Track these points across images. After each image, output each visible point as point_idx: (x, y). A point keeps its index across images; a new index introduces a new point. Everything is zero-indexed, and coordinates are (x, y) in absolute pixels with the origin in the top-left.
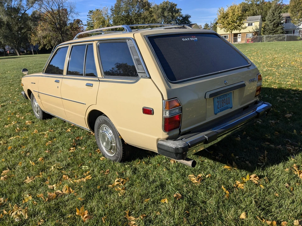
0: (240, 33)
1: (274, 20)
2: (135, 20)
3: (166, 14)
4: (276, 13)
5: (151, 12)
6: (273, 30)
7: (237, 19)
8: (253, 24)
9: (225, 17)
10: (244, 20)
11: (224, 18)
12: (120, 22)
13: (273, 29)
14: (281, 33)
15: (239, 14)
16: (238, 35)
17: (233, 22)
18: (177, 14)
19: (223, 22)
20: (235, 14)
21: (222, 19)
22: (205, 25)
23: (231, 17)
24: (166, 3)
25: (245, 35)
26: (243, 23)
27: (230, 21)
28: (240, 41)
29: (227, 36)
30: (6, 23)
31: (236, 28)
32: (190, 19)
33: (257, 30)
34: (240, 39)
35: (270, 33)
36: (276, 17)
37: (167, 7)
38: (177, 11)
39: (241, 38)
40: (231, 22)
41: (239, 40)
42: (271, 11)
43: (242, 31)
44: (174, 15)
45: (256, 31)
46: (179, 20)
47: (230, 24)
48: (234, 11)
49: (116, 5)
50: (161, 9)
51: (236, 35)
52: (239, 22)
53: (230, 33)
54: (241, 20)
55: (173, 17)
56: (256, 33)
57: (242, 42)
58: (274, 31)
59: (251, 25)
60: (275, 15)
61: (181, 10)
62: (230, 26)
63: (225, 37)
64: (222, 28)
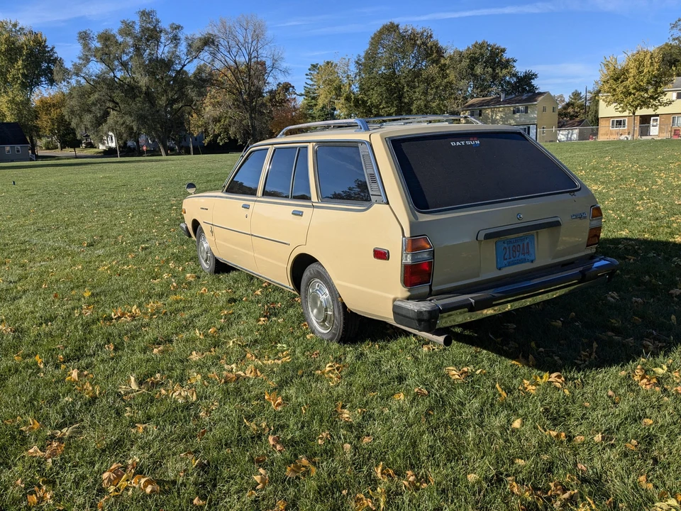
0: (658, 115)
2: (408, 85)
3: (479, 70)
5: (443, 68)
7: (649, 83)
9: (618, 79)
10: (666, 84)
11: (616, 80)
12: (373, 89)
15: (653, 71)
16: (652, 118)
17: (640, 89)
18: (504, 71)
19: (615, 90)
20: (643, 71)
21: (611, 81)
22: (573, 93)
23: (635, 79)
24: (482, 46)
25: (670, 119)
27: (631, 87)
28: (657, 134)
29: (624, 121)
30: (144, 89)
31: (644, 103)
32: (534, 82)
34: (657, 128)
37: (482, 55)
38: (507, 64)
39: (660, 128)
40: (634, 88)
41: (654, 131)
43: (661, 110)
44: (498, 73)
46: (509, 83)
47: (630, 94)
48: (640, 63)
49: (367, 53)
50: (468, 61)
51: (645, 120)
52: (652, 90)
53: (631, 114)
54: (657, 84)
55: (494, 77)
57: (661, 135)
61: (514, 61)
62: (631, 98)
63: (619, 123)
64: (609, 103)
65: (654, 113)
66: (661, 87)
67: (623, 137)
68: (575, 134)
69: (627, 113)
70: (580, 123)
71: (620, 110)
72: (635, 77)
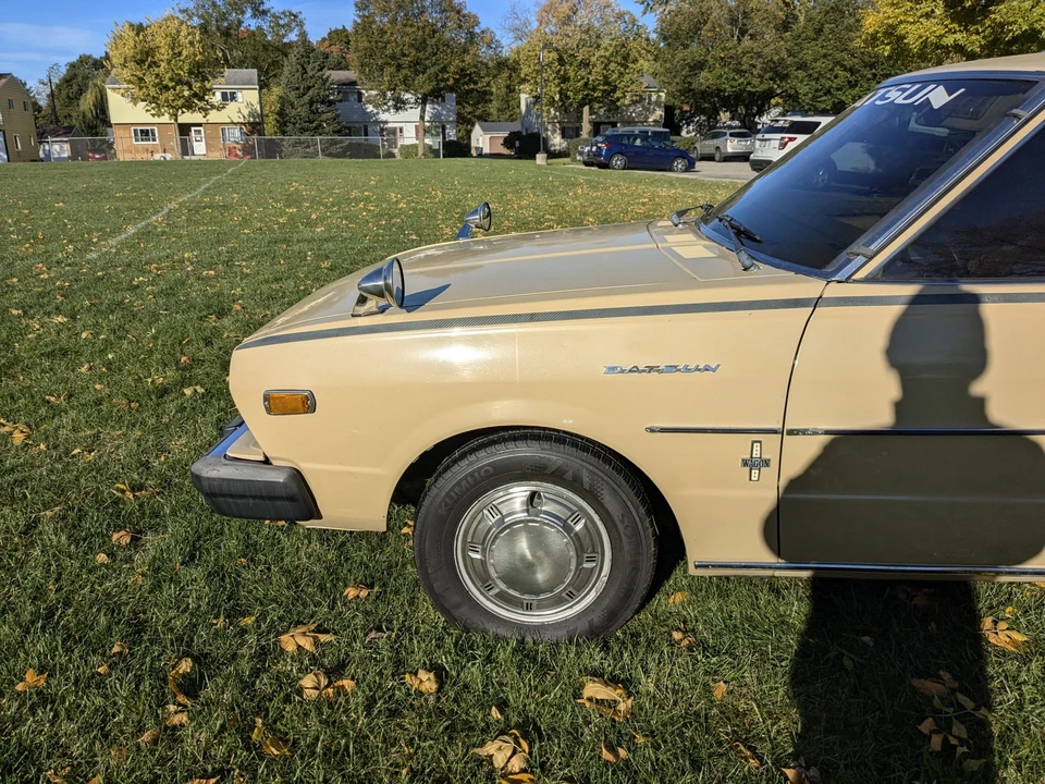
1: (309, 88)
4: (311, 66)
6: (311, 122)
7: (190, 73)
8: (239, 95)
9: (143, 61)
10: (215, 77)
11: (140, 62)
13: (312, 116)
14: (334, 132)
15: (195, 55)
16: (193, 129)
17: (180, 82)
19: (141, 79)
20: (180, 53)
21: (132, 65)
25: (218, 131)
26: (210, 90)
27: (169, 75)
28: (205, 153)
29: (153, 131)
33: (253, 116)
34: (203, 143)
35: (303, 130)
36: (313, 81)
39: (206, 143)
40: (171, 79)
41: (200, 148)
42: (292, 59)
43: (214, 116)
45: (252, 120)
47: (167, 88)
48: (174, 43)
51: (184, 129)
52: (198, 85)
53: (173, 121)
54: (203, 78)
56: (255, 127)
57: (210, 154)
58: (314, 124)
59: (233, 97)
60: (311, 73)
62: (170, 95)
63: (145, 134)
64: (135, 100)
65: (204, 121)
66: (209, 81)
67: (157, 157)
69: (166, 119)
70: (68, 131)
71: (153, 112)
72: (169, 62)
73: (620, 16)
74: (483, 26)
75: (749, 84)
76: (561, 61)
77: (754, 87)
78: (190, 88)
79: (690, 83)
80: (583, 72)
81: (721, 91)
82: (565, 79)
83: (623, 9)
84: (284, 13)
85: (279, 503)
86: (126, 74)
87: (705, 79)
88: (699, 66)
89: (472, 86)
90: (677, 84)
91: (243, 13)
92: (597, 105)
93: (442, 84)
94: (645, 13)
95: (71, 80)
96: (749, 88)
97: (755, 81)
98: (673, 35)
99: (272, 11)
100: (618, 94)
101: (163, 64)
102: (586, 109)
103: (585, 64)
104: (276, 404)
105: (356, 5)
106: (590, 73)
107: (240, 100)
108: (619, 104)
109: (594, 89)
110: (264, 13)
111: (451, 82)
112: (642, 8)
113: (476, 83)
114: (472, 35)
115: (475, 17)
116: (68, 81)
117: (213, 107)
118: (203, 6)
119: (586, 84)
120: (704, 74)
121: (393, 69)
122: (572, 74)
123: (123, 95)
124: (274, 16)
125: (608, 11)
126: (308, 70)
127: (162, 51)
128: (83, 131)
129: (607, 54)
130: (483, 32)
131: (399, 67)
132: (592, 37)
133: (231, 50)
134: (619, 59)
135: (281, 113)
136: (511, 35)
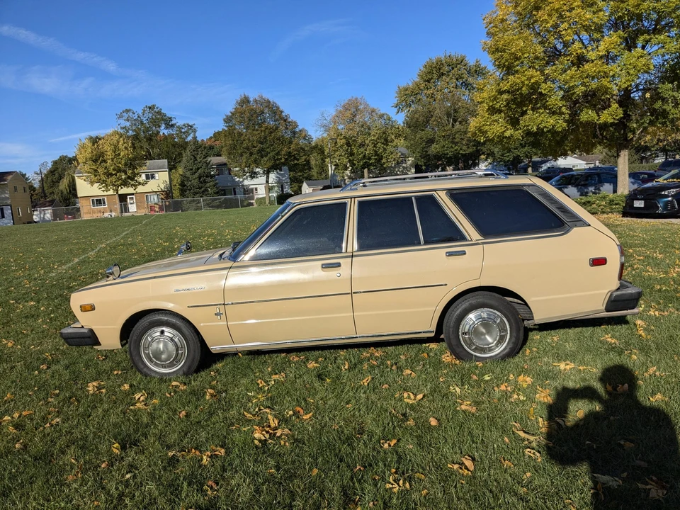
0: (133, 194)
1: (198, 169)
4: (199, 156)
6: (200, 188)
7: (126, 165)
8: (156, 175)
9: (97, 160)
10: (141, 166)
11: (95, 161)
13: (200, 185)
14: (215, 193)
15: (128, 155)
16: (128, 197)
17: (119, 170)
19: (96, 171)
20: (119, 154)
21: (91, 162)
23: (112, 161)
25: (144, 197)
26: (138, 174)
27: (112, 168)
28: (135, 210)
29: (104, 200)
31: (125, 184)
33: (166, 187)
34: (135, 205)
35: (195, 193)
36: (201, 164)
39: (137, 205)
40: (114, 170)
41: (133, 208)
42: (188, 152)
45: (164, 189)
47: (111, 175)
48: (116, 149)
52: (131, 171)
53: (115, 193)
54: (133, 167)
56: (168, 193)
57: (139, 211)
58: (202, 190)
59: (153, 177)
60: (199, 160)
62: (113, 179)
63: (99, 202)
64: (92, 183)
65: (135, 192)
66: (137, 169)
67: (106, 215)
68: (48, 213)
69: (111, 192)
70: (51, 203)
71: (103, 189)
72: (113, 160)
73: (381, 116)
74: (300, 128)
75: (461, 149)
76: (348, 144)
77: (465, 151)
78: (126, 174)
79: (427, 152)
80: (362, 150)
81: (445, 154)
82: (352, 154)
83: (382, 112)
84: (184, 125)
85: (86, 339)
86: (87, 168)
87: (434, 149)
88: (431, 141)
89: (296, 162)
90: (419, 152)
91: (159, 126)
92: (372, 168)
93: (278, 162)
94: (398, 112)
95: (54, 171)
96: (461, 152)
97: (465, 148)
98: (414, 125)
99: (177, 124)
100: (384, 160)
101: (109, 161)
102: (366, 170)
103: (362, 145)
104: (84, 309)
105: (224, 120)
106: (366, 150)
107: (157, 178)
108: (385, 166)
109: (370, 159)
110: (172, 126)
111: (283, 160)
112: (396, 110)
113: (298, 160)
114: (294, 133)
115: (295, 123)
116: (52, 172)
117: (140, 184)
118: (135, 124)
119: (365, 156)
120: (434, 145)
121: (248, 155)
122: (355, 151)
123: (85, 180)
124: (178, 127)
125: (373, 114)
126: (198, 158)
127: (109, 153)
128: (61, 202)
129: (375, 138)
130: (300, 131)
131: (251, 154)
132: (366, 129)
133: (153, 148)
134: (382, 141)
135: (182, 184)
136: (322, 129)
